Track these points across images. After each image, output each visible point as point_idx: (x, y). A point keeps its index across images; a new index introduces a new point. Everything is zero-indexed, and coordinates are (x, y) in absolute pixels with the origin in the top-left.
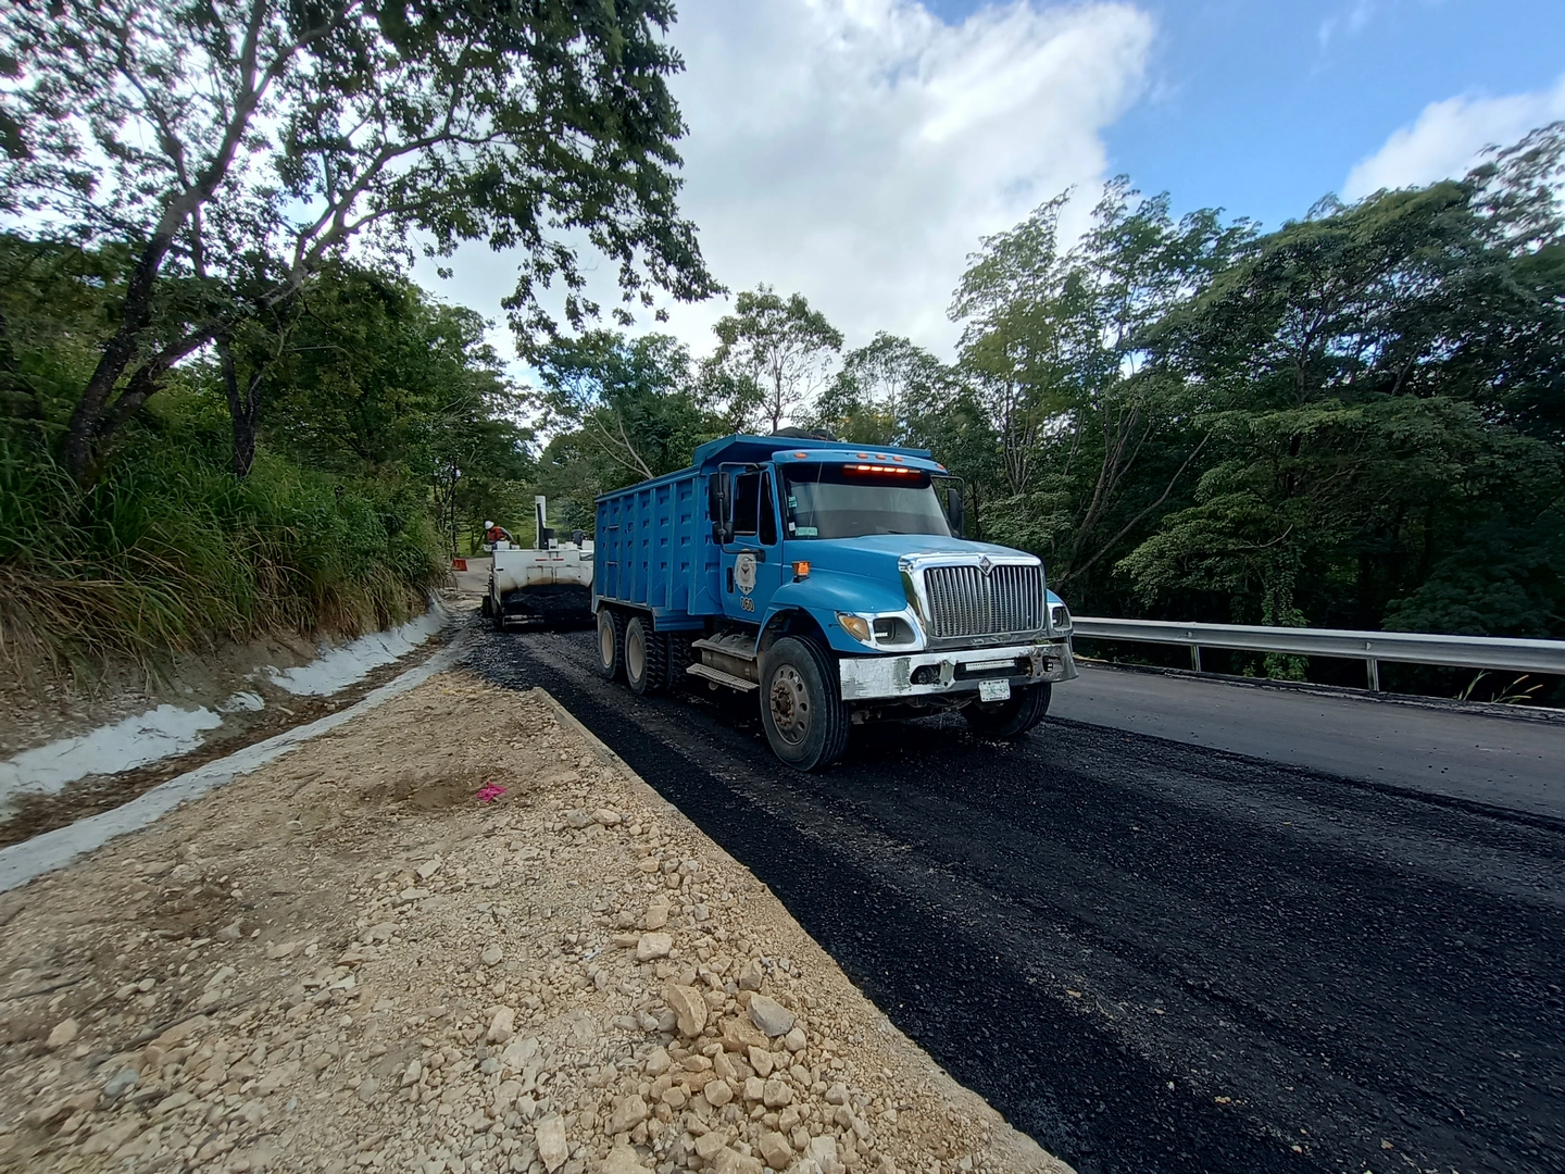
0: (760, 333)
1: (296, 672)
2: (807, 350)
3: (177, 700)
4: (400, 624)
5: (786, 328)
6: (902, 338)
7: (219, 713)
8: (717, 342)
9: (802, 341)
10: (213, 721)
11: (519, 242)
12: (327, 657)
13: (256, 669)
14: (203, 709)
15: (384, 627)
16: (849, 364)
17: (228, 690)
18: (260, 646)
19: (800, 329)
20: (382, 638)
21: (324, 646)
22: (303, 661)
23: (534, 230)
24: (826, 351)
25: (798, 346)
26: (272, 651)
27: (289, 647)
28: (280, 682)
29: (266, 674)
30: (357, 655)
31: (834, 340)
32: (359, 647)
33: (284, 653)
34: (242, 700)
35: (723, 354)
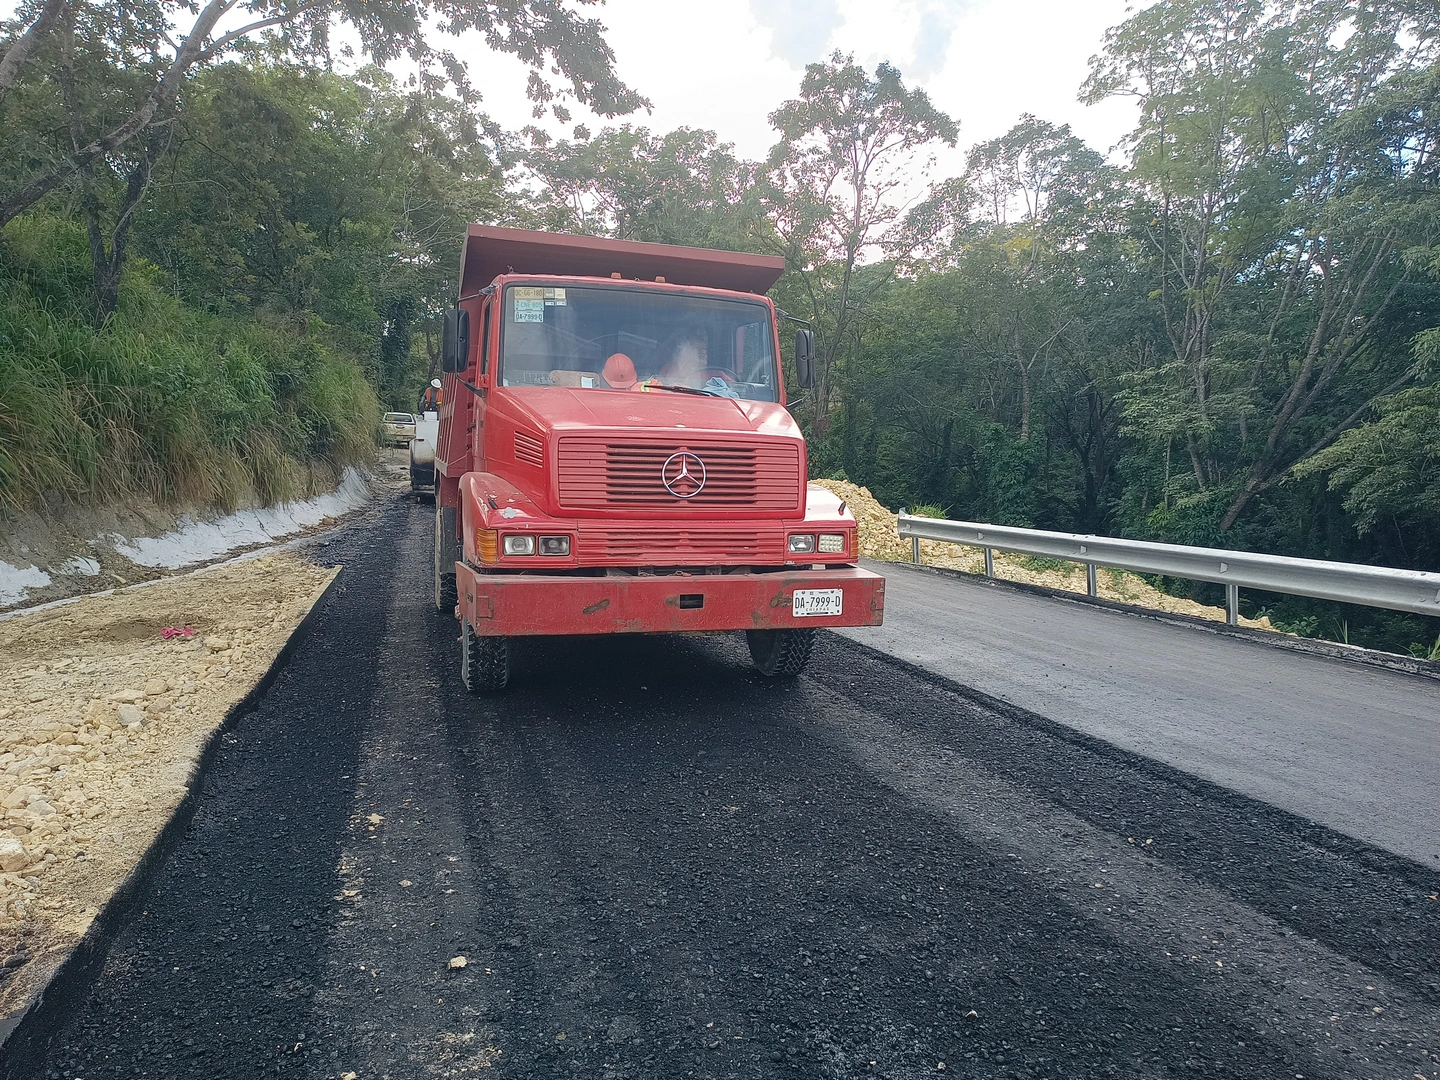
0: (839, 123)
1: (146, 543)
2: (907, 144)
3: (10, 557)
4: (286, 501)
5: (877, 113)
6: (1057, 125)
7: (50, 573)
8: (777, 137)
9: (901, 132)
10: (44, 580)
11: (404, 52)
12: (184, 530)
13: (101, 535)
14: (35, 569)
15: (267, 503)
16: (973, 162)
17: (66, 554)
18: (109, 513)
19: (895, 113)
20: (263, 516)
21: (186, 518)
22: (155, 532)
23: (419, 38)
24: (937, 144)
25: (895, 138)
26: (121, 519)
27: (141, 516)
28: (125, 551)
29: (110, 541)
30: (223, 531)
31: (946, 129)
32: (229, 524)
33: (135, 522)
34: (76, 564)
35: (781, 155)
